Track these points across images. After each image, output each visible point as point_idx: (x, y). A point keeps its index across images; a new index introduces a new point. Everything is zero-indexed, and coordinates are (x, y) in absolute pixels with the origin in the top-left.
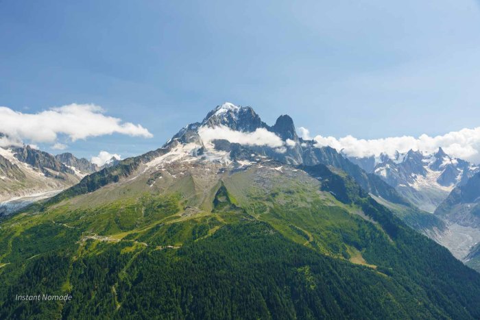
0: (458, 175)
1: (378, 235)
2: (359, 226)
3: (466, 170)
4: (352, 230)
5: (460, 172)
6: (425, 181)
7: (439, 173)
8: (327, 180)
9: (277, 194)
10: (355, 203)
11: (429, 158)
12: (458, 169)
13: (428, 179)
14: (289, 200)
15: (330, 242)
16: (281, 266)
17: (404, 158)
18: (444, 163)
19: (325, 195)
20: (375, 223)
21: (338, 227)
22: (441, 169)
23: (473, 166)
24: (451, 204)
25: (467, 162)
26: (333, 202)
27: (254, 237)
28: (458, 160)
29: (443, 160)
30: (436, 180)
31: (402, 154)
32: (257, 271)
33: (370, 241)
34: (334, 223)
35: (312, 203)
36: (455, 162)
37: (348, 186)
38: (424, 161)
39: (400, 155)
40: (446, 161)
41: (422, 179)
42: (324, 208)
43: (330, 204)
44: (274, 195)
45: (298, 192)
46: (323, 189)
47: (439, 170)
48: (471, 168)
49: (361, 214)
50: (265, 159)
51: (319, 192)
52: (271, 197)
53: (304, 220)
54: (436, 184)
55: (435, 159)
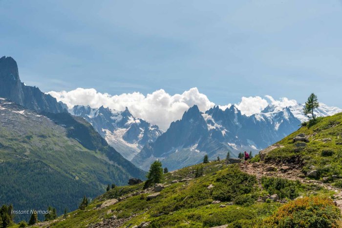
0: (140, 133)
1: (124, 176)
2: (109, 168)
3: (147, 130)
4: (104, 172)
5: (141, 131)
6: (113, 137)
7: (124, 130)
8: (72, 128)
9: (31, 137)
10: (99, 150)
11: (116, 116)
12: (140, 129)
13: (115, 135)
14: (43, 143)
15: (91, 181)
16: (70, 197)
17: (96, 114)
18: (129, 122)
19: (72, 141)
20: (120, 167)
21: (92, 169)
22: (127, 127)
23: (152, 127)
24: (144, 158)
25: (147, 123)
26: (80, 148)
27: (39, 174)
28: (141, 120)
29: (128, 119)
30: (121, 136)
31: (94, 110)
32: (53, 201)
33: (119, 181)
34: (88, 166)
35: (64, 147)
36: (138, 121)
37: (93, 135)
38: (112, 118)
39: (92, 111)
40: (131, 121)
41: (110, 135)
42: (76, 152)
43: (78, 149)
44: (29, 137)
45: (49, 137)
46: (69, 136)
47: (124, 128)
48: (150, 128)
49: (106, 159)
50: (5, 101)
51: (66, 138)
52: (26, 139)
53: (63, 162)
54: (122, 140)
55: (121, 117)
